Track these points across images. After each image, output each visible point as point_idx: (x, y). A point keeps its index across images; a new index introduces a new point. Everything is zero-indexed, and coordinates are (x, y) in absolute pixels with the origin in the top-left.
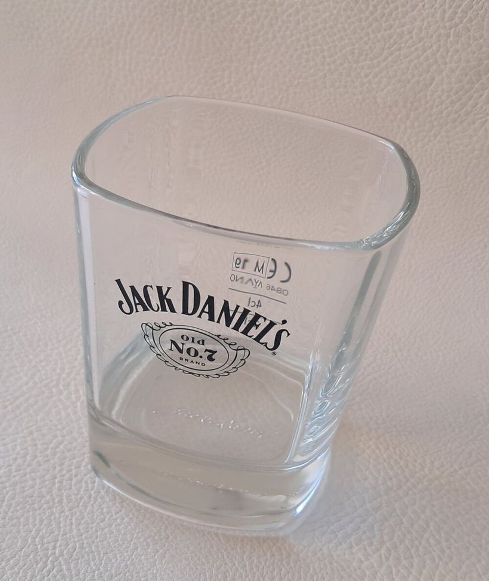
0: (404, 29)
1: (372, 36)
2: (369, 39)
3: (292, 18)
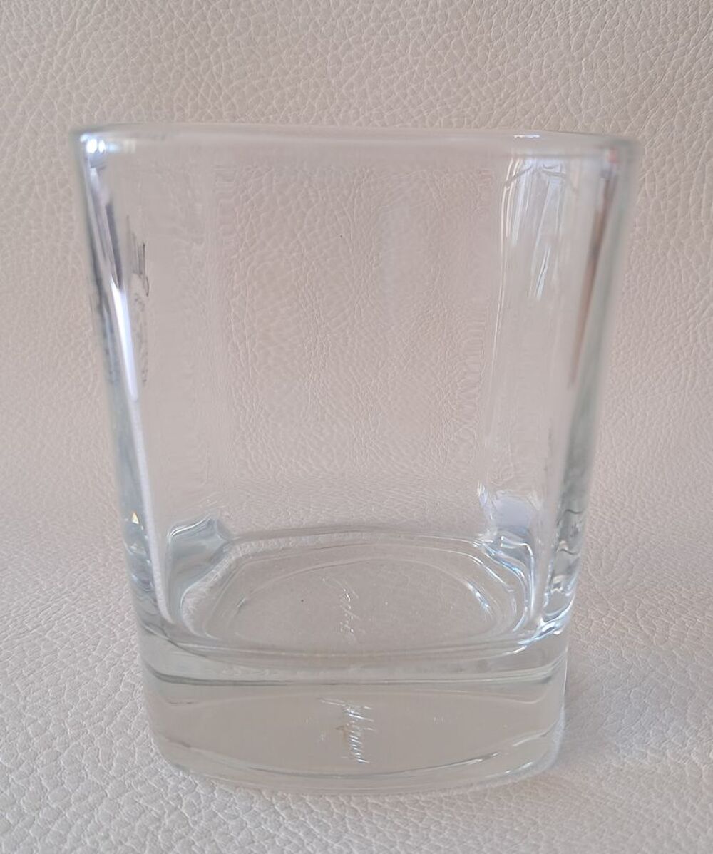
0: (517, 73)
1: (473, 94)
2: (470, 99)
3: (354, 90)
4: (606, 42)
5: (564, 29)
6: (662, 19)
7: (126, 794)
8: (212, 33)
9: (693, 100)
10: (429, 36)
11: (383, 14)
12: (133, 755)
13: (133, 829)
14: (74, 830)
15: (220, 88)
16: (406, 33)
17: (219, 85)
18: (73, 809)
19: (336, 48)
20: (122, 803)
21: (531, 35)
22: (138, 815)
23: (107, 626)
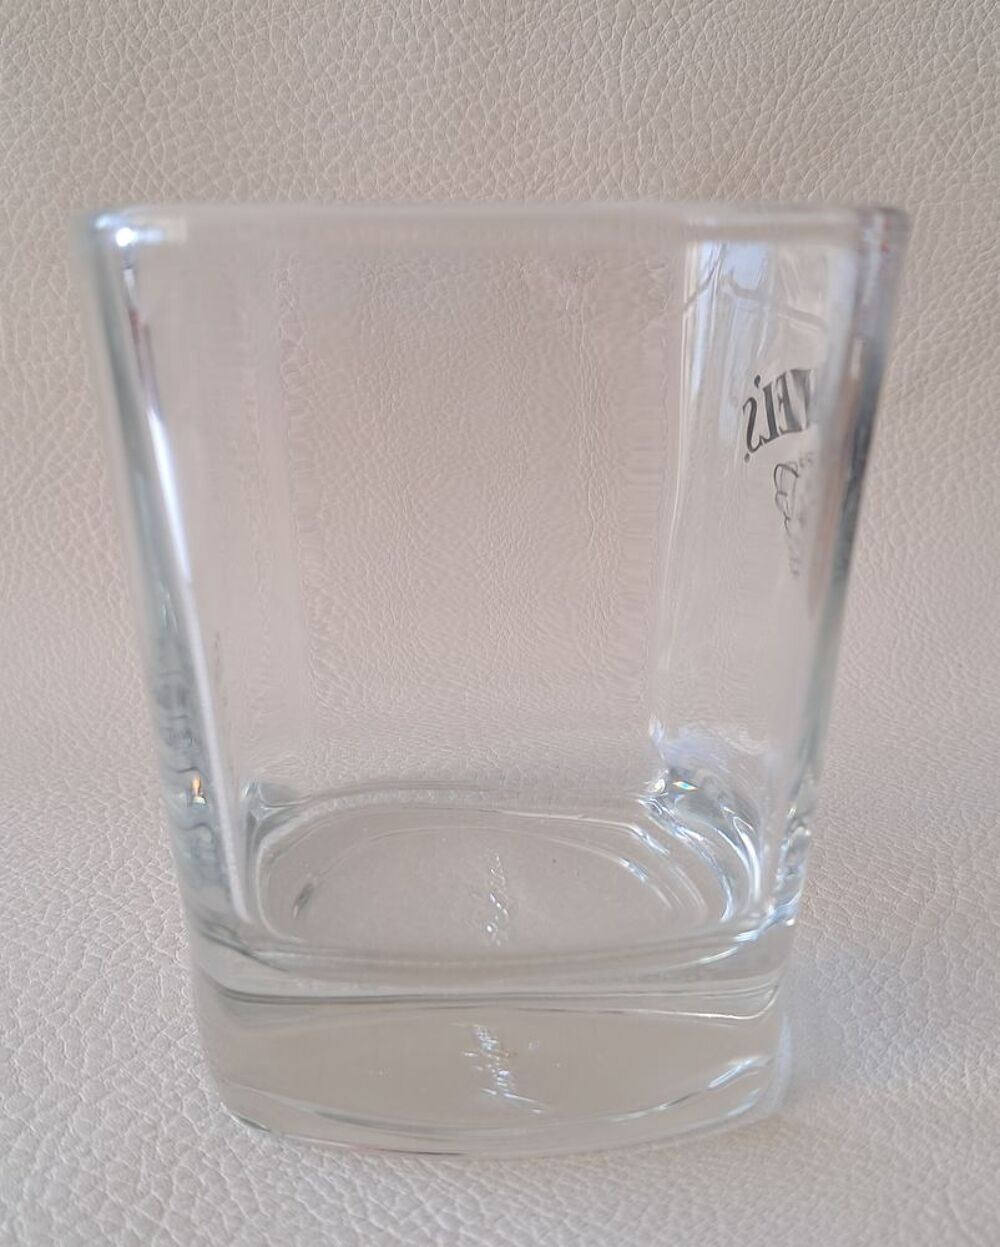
0: (554, 148)
1: (498, 176)
2: (494, 183)
3: (340, 175)
4: (668, 107)
5: (614, 90)
6: (740, 75)
7: (108, 1098)
8: (148, 102)
9: (782, 181)
10: (437, 102)
11: (375, 73)
12: (109, 1047)
13: (122, 1141)
14: (43, 1145)
15: (160, 177)
16: (406, 98)
17: (159, 172)
18: (38, 1119)
19: (313, 118)
20: (103, 1109)
21: (571, 100)
22: (126, 1121)
23: (55, 887)
